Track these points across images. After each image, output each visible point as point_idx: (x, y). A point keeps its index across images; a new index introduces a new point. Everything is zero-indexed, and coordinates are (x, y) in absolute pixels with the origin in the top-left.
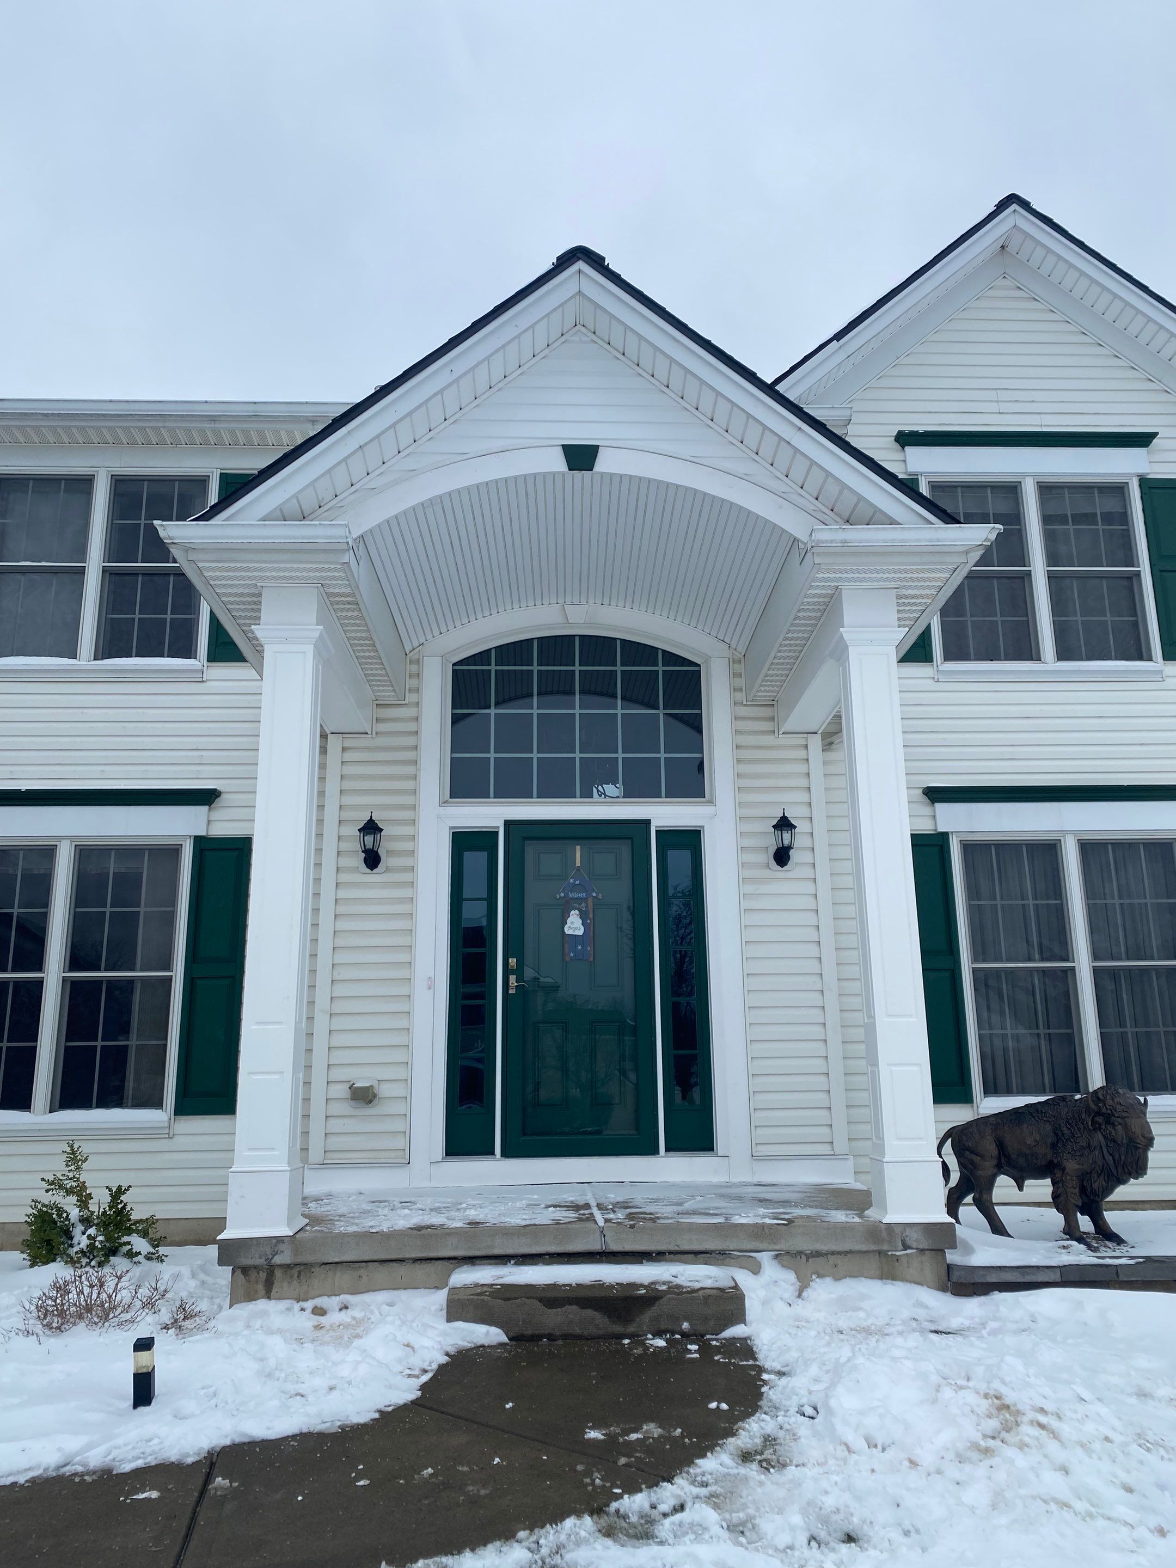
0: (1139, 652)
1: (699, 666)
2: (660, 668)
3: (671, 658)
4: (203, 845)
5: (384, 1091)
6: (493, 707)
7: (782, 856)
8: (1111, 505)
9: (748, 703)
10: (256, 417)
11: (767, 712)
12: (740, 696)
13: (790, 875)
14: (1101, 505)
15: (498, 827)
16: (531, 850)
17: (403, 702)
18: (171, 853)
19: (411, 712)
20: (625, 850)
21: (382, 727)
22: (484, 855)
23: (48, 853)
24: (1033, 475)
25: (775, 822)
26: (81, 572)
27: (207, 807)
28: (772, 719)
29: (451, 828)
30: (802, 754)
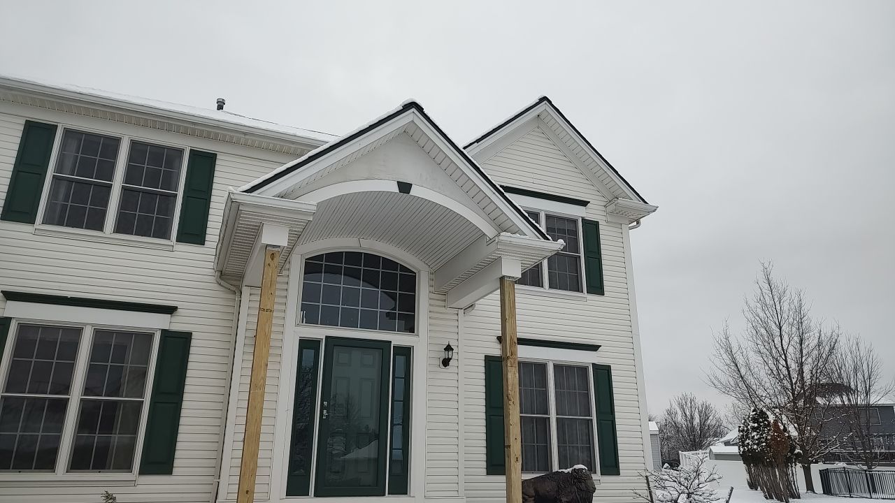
1: (416, 274)
2: (399, 272)
3: (404, 268)
4: (166, 333)
6: (323, 281)
7: (446, 362)
8: (571, 227)
9: (436, 293)
11: (443, 297)
12: (432, 289)
13: (449, 371)
15: (322, 339)
17: (282, 275)
18: (148, 337)
19: (285, 280)
20: (377, 354)
22: (314, 351)
23: (77, 332)
24: (545, 211)
25: (445, 347)
26: (110, 187)
27: (170, 315)
28: (445, 301)
29: (299, 337)
30: (456, 317)
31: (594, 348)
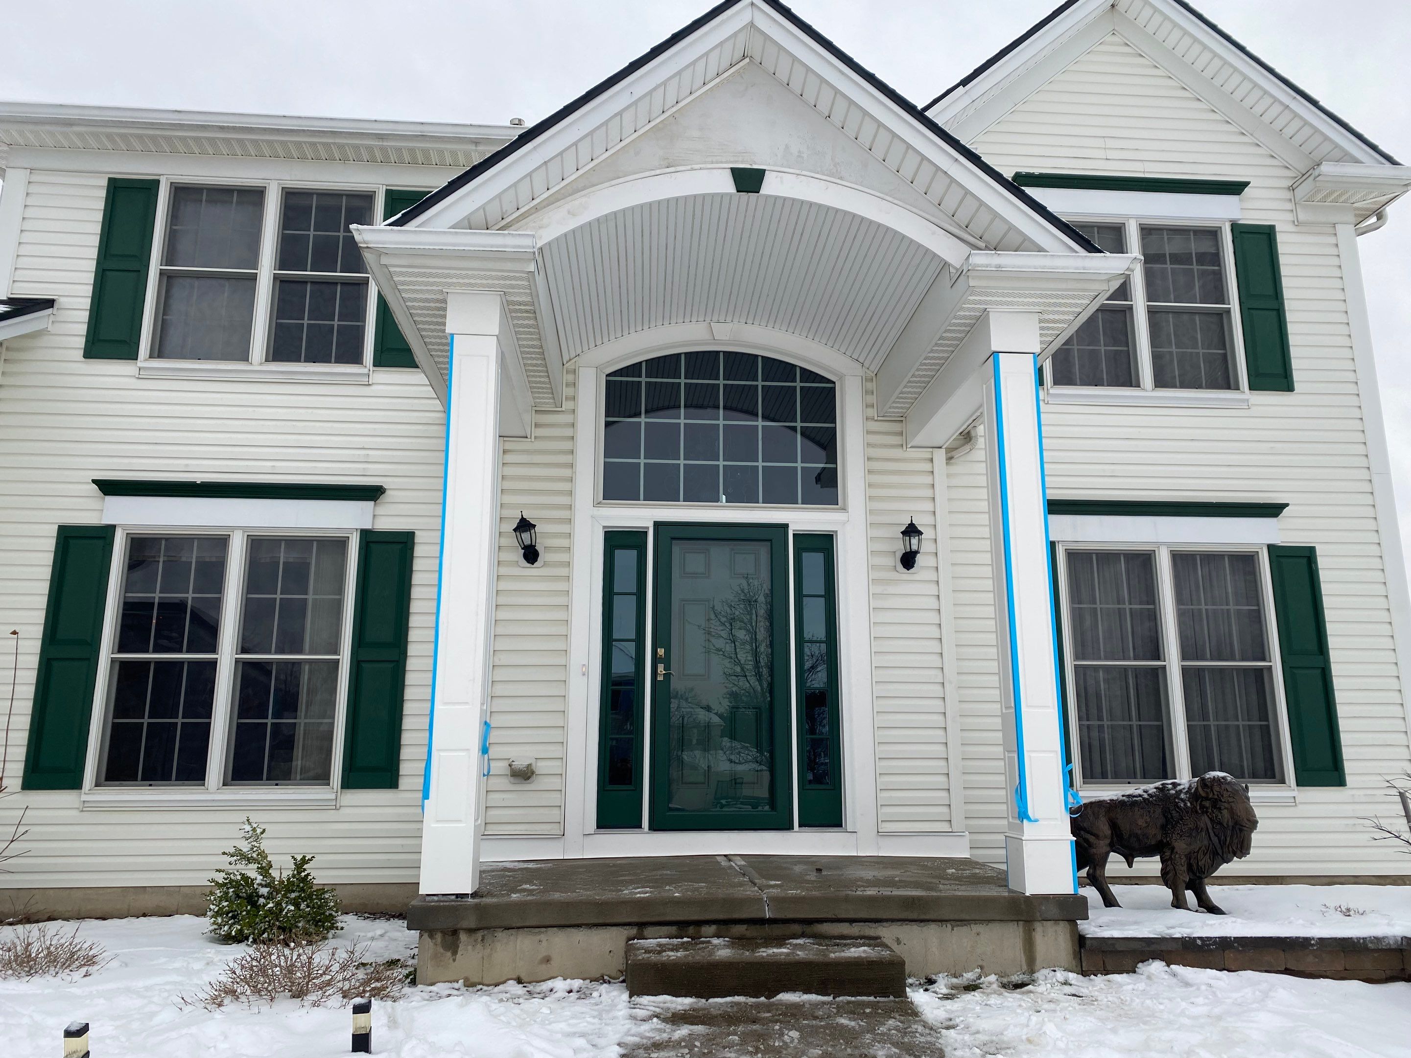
0: (1227, 382)
1: (834, 383)
2: (798, 384)
3: (809, 375)
4: (369, 538)
5: (541, 767)
6: (643, 416)
7: (908, 560)
8: (1206, 247)
9: (879, 418)
10: (423, 137)
11: (896, 427)
12: (871, 412)
13: (917, 577)
14: (1194, 247)
15: (648, 528)
16: (677, 549)
17: (560, 409)
18: (339, 544)
19: (568, 418)
20: (763, 551)
21: (540, 432)
22: (634, 553)
23: (221, 542)
24: (1137, 218)
25: (903, 529)
26: (254, 278)
27: (372, 503)
28: (901, 434)
29: (604, 527)
30: (927, 467)
31: (1272, 510)
